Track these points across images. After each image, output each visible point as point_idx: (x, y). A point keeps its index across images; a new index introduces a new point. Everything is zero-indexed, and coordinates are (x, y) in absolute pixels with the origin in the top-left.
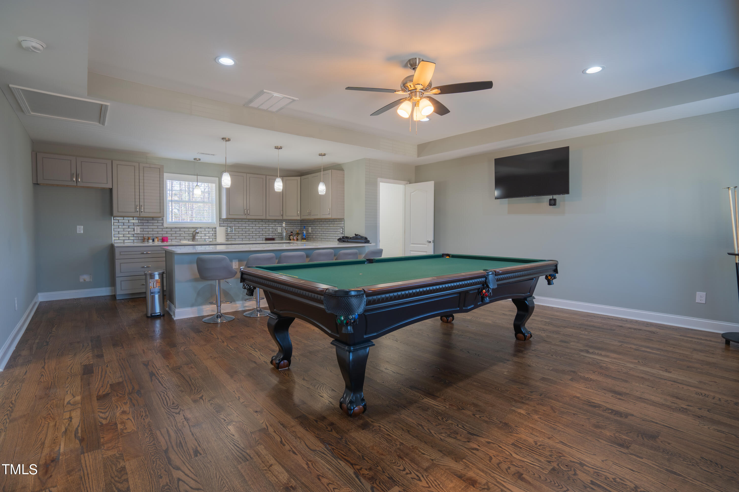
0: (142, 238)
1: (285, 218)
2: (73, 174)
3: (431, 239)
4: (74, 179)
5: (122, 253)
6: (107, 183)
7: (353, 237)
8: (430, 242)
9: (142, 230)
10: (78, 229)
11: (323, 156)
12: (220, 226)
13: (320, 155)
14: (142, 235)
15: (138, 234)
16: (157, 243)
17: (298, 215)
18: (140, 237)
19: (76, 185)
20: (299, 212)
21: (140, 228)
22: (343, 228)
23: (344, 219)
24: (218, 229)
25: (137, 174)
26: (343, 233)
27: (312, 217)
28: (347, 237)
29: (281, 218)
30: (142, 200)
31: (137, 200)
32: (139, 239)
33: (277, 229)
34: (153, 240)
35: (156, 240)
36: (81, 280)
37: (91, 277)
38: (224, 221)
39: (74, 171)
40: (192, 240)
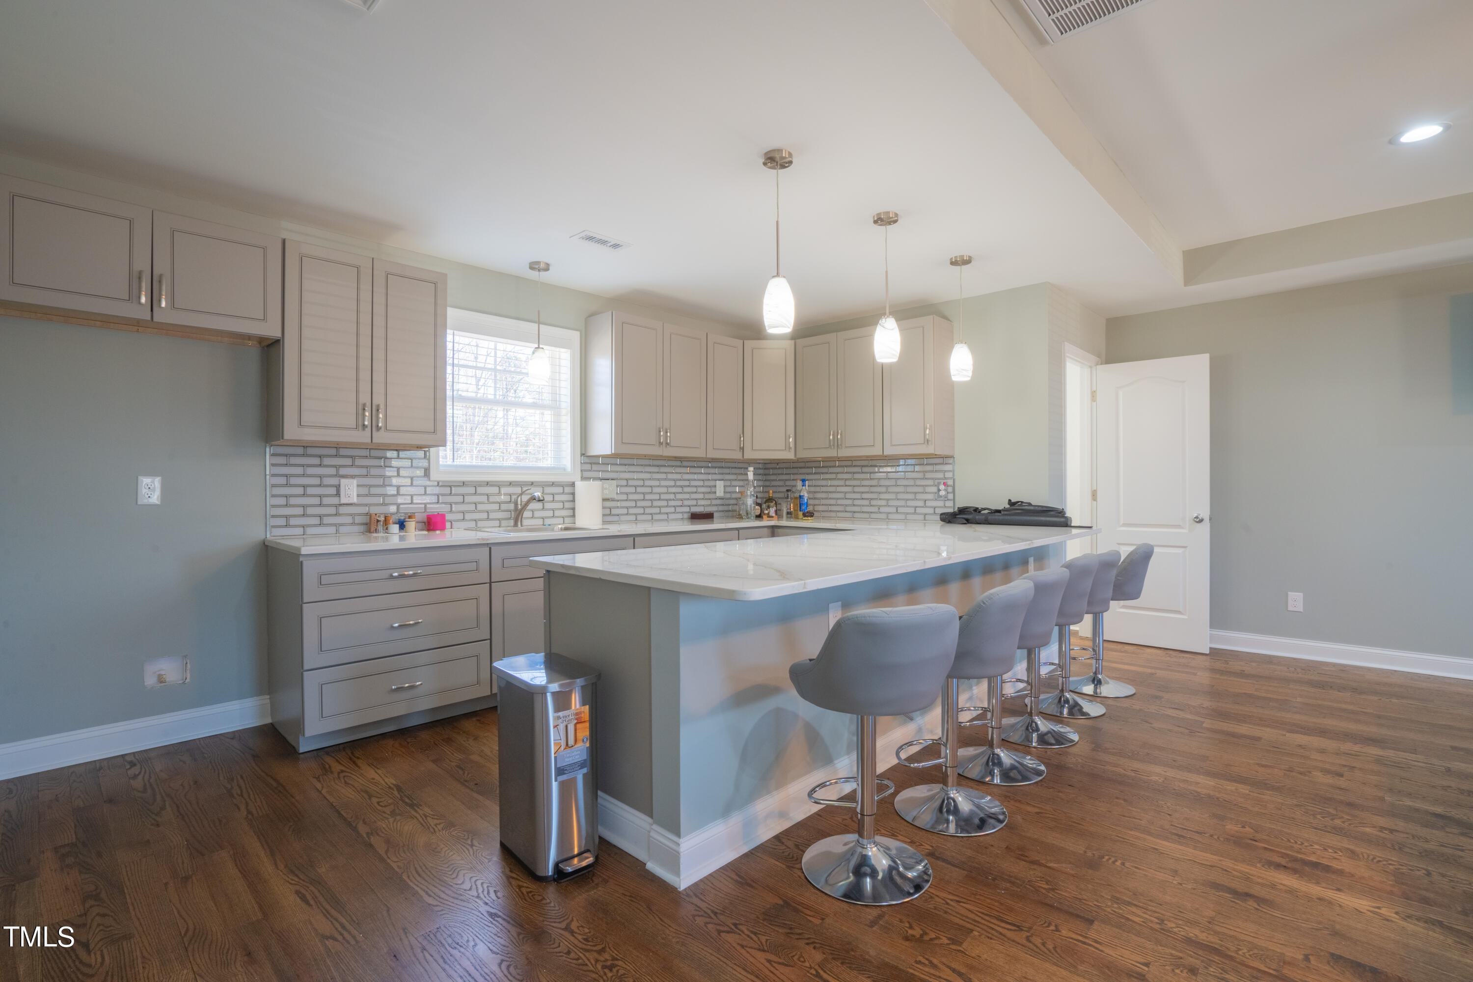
0: (365, 519)
1: (749, 455)
2: (140, 273)
3: (1205, 512)
4: (143, 300)
5: (325, 580)
6: (264, 319)
7: (1005, 510)
8: (1201, 521)
9: (364, 491)
10: (143, 491)
11: (964, 267)
12: (583, 478)
13: (952, 263)
14: (364, 510)
15: (351, 504)
16: (415, 537)
17: (787, 448)
18: (359, 515)
19: (149, 318)
20: (791, 440)
21: (358, 486)
22: (950, 482)
23: (952, 457)
24: (580, 486)
25: (365, 296)
26: (951, 496)
27: (844, 453)
28: (977, 508)
29: (737, 456)
30: (379, 388)
31: (365, 387)
32: (353, 524)
33: (715, 486)
34: (402, 525)
35: (411, 525)
36: (150, 681)
37: (189, 666)
38: (591, 463)
39: (142, 263)
40: (512, 522)
